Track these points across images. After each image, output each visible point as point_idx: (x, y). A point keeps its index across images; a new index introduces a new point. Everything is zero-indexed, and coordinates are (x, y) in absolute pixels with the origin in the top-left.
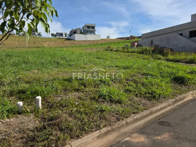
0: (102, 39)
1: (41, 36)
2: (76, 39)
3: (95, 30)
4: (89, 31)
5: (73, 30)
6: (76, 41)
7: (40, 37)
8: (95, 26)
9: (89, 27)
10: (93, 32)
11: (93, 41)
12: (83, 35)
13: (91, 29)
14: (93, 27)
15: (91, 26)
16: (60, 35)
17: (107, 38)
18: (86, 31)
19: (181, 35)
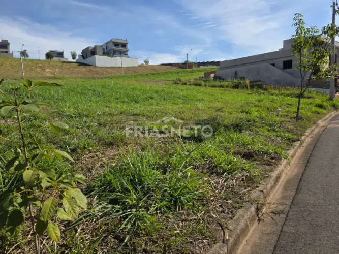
0: (140, 66)
1: (27, 56)
2: (98, 64)
3: (128, 51)
4: (117, 51)
5: (90, 49)
6: (98, 67)
7: (26, 58)
8: (127, 44)
9: (117, 44)
10: (123, 53)
11: (128, 68)
12: (110, 58)
13: (121, 48)
14: (124, 45)
15: (120, 43)
16: (56, 55)
17: (145, 64)
18: (112, 52)
19: (274, 65)
